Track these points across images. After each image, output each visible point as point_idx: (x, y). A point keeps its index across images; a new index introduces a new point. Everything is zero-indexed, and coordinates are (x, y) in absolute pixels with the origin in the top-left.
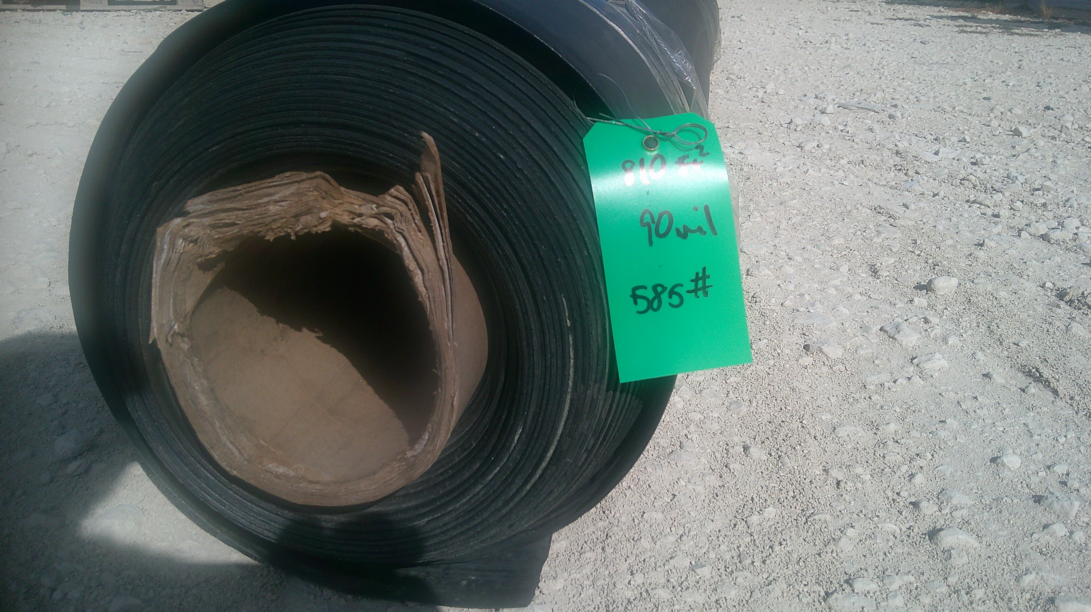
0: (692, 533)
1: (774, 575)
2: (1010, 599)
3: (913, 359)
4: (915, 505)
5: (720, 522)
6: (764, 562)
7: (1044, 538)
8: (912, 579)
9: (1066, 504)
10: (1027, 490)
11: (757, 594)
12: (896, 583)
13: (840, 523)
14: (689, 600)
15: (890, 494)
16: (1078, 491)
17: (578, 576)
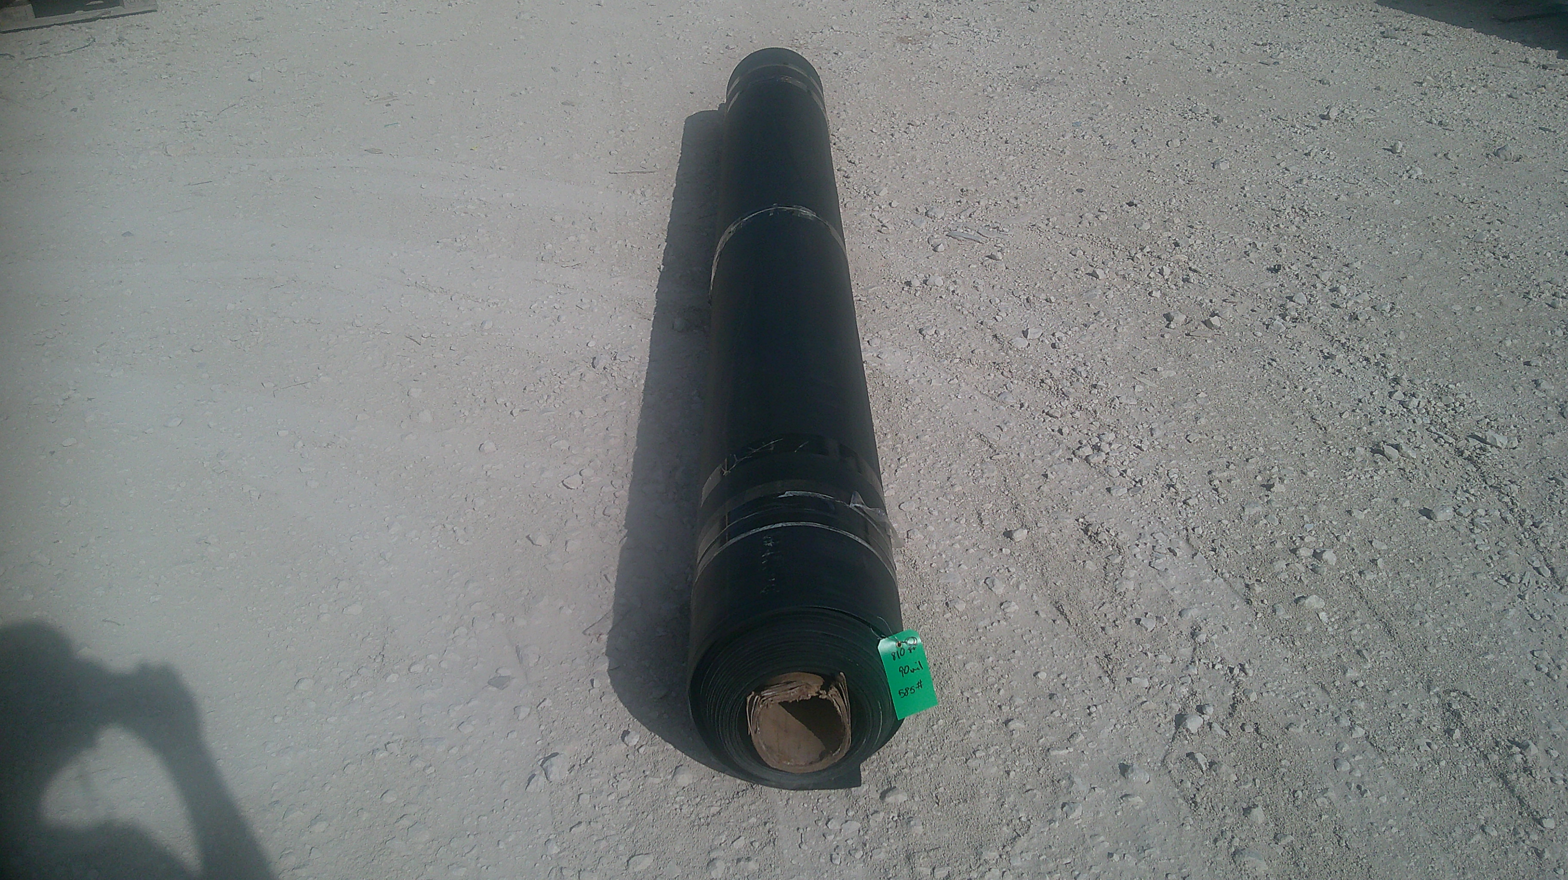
0: (911, 739)
1: (946, 754)
2: (1034, 751)
3: (1002, 604)
4: (1000, 707)
5: (922, 730)
6: (941, 749)
7: (1050, 719)
8: (998, 747)
9: (1061, 700)
10: (1048, 691)
11: (941, 764)
12: (992, 749)
13: (970, 722)
14: (916, 771)
15: (989, 702)
16: (1068, 689)
17: (872, 767)
